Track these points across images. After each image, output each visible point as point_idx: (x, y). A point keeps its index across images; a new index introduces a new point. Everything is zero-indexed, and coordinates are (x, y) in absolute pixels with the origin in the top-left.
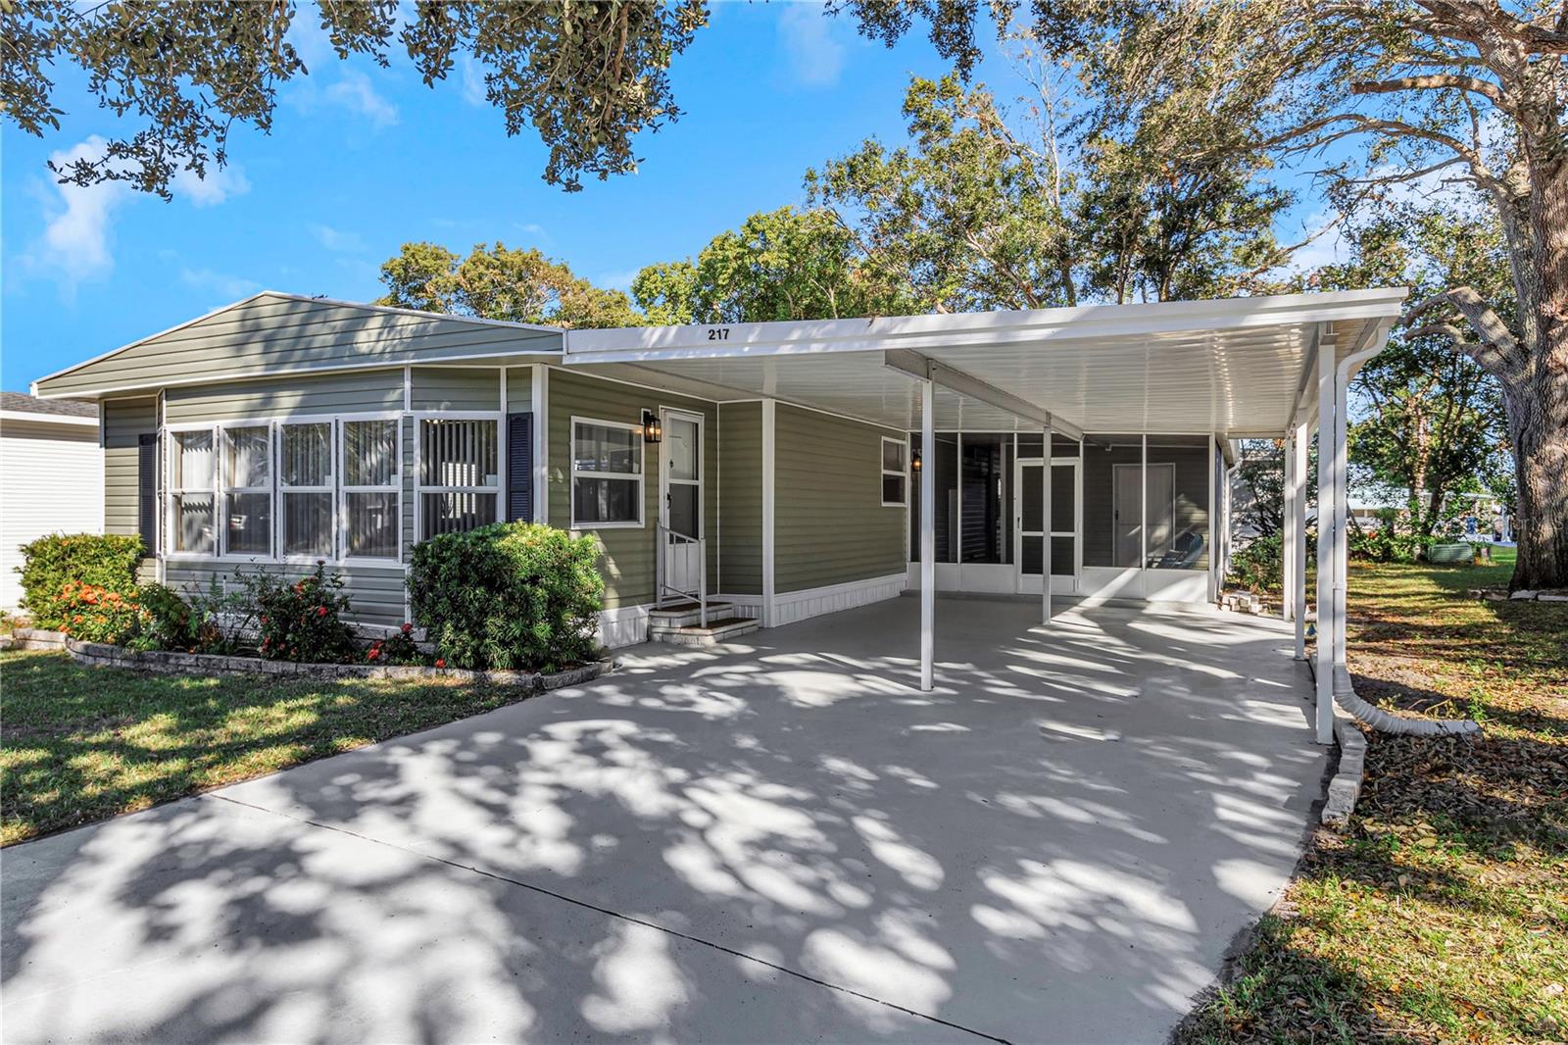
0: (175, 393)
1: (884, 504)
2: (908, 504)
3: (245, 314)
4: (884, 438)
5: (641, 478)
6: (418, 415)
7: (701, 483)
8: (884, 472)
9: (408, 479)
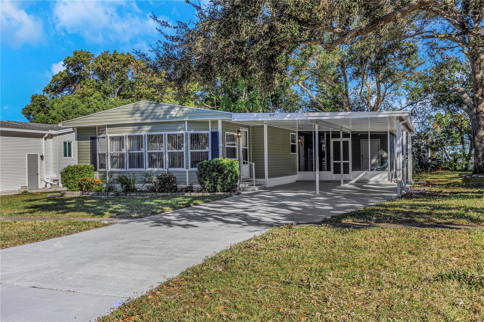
0: (109, 126)
1: (291, 154)
2: (297, 153)
3: (134, 106)
4: (291, 133)
5: (237, 147)
6: (189, 132)
7: (248, 148)
8: (291, 143)
9: (187, 148)
